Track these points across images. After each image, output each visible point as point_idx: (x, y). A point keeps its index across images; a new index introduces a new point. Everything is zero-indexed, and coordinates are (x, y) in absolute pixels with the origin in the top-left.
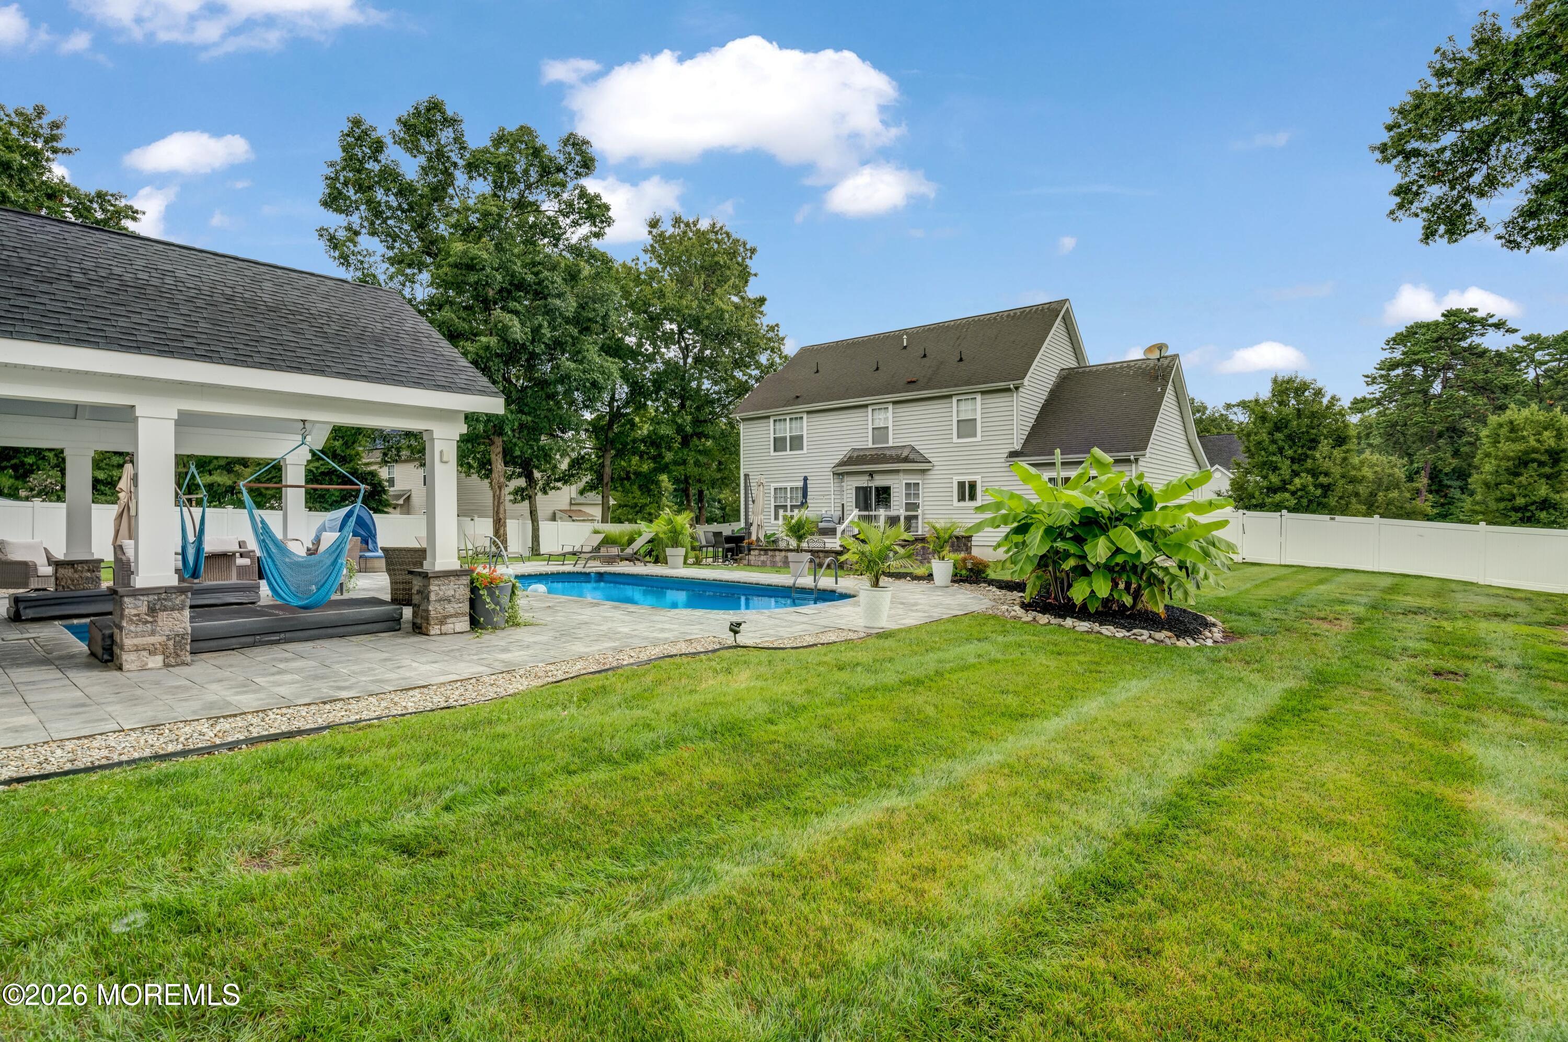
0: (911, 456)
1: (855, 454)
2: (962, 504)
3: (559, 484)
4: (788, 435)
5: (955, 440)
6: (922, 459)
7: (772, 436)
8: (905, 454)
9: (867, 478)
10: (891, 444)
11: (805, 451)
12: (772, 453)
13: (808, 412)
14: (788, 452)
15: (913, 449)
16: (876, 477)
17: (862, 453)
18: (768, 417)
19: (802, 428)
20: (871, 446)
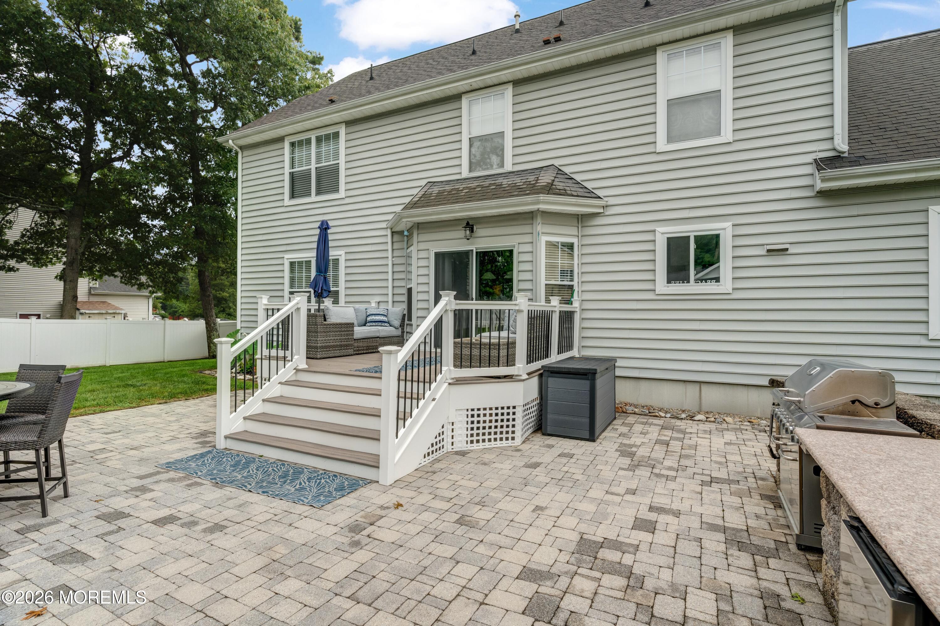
0: (559, 185)
1: (436, 190)
2: (678, 288)
3: (12, 263)
4: (313, 166)
5: (662, 145)
6: (581, 192)
7: (287, 170)
8: (546, 179)
9: (461, 233)
10: (508, 167)
11: (342, 193)
12: (287, 202)
13: (349, 123)
14: (314, 198)
15: (559, 171)
16: (480, 231)
17: (448, 188)
18: (281, 139)
19: (336, 155)
20: (465, 173)
